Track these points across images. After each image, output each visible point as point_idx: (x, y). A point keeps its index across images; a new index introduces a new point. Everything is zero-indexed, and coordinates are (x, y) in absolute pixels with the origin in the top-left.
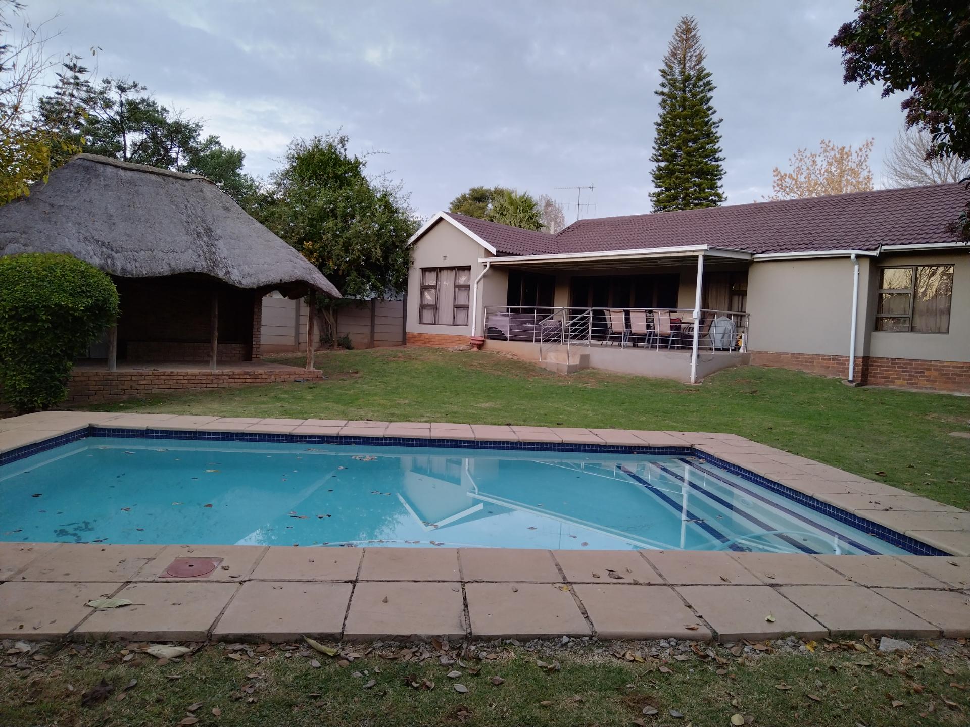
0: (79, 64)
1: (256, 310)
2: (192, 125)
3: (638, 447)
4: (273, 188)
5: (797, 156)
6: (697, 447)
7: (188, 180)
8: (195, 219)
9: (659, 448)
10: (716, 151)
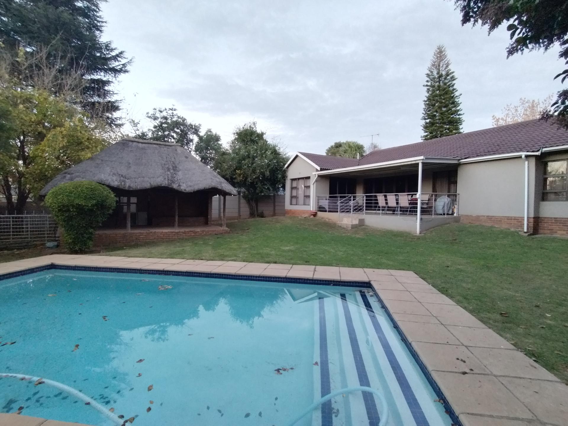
1: (209, 202)
3: (334, 281)
4: (228, 148)
5: (506, 108)
6: (372, 283)
7: (171, 146)
9: (347, 282)
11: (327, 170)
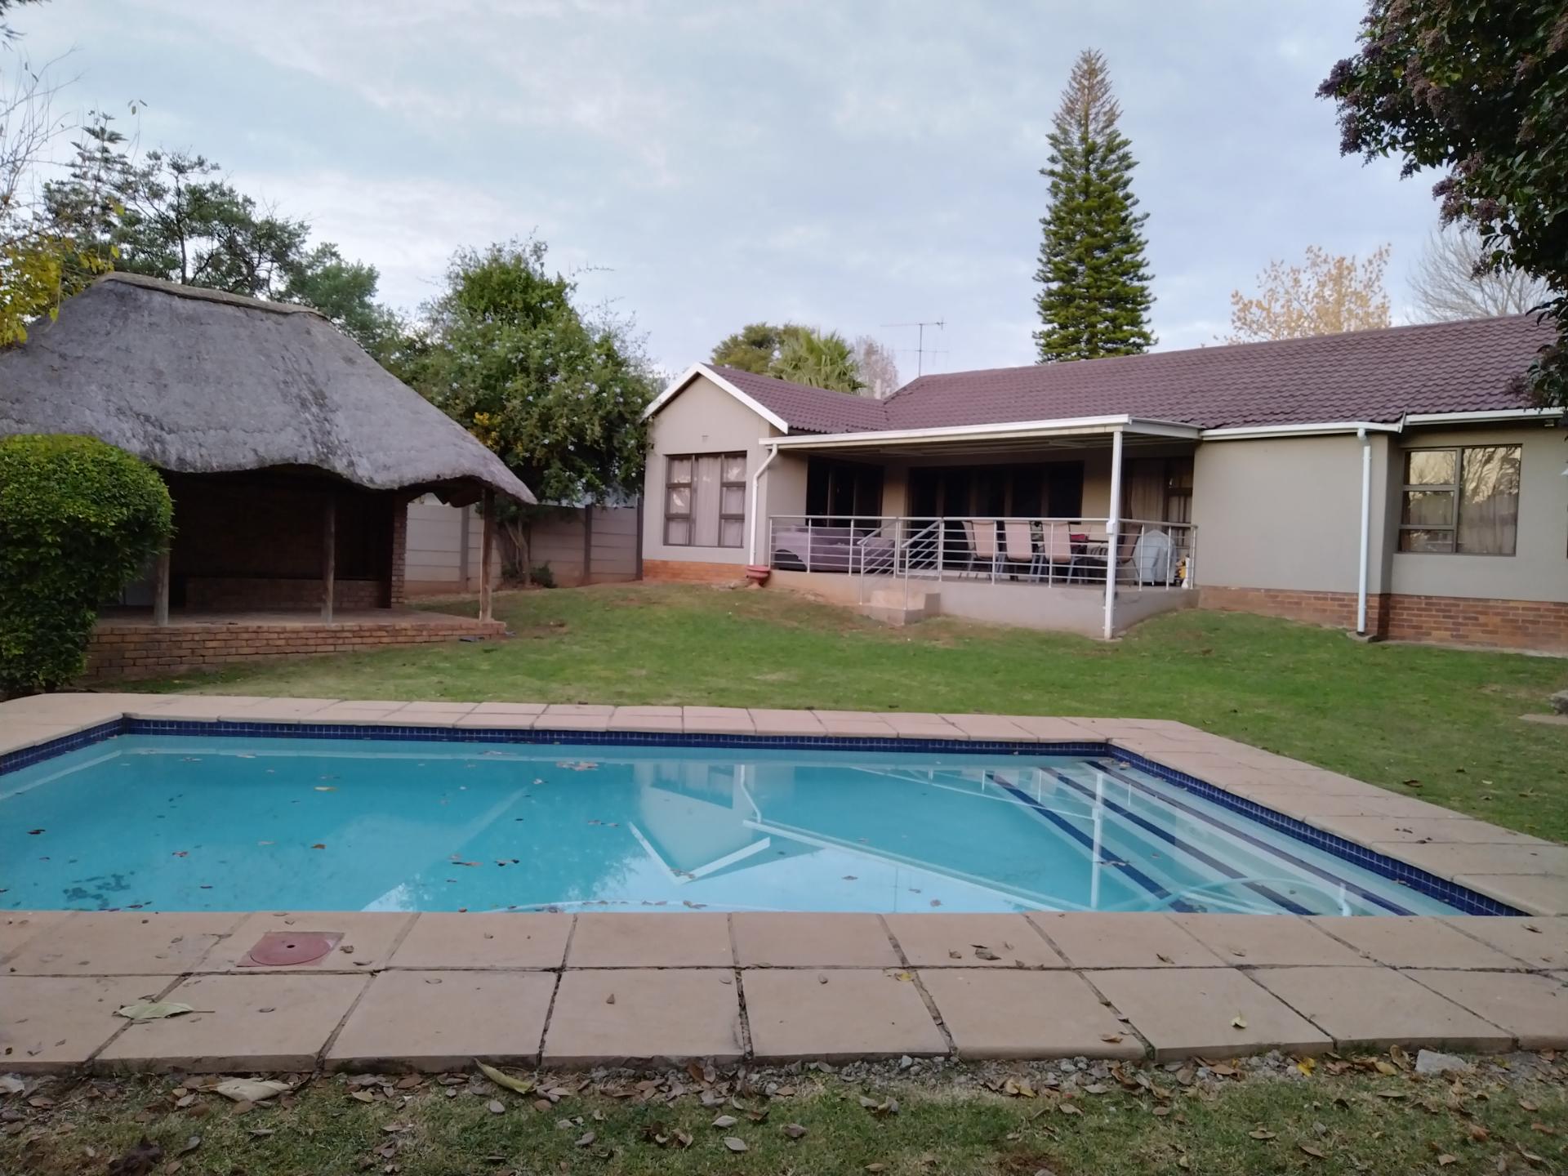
0: (110, 127)
1: (397, 525)
2: (293, 225)
3: (1021, 744)
4: (424, 326)
5: (1269, 271)
6: (1116, 742)
7: (286, 314)
8: (297, 378)
9: (1054, 745)
10: (1139, 265)
11: (814, 432)
